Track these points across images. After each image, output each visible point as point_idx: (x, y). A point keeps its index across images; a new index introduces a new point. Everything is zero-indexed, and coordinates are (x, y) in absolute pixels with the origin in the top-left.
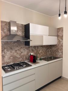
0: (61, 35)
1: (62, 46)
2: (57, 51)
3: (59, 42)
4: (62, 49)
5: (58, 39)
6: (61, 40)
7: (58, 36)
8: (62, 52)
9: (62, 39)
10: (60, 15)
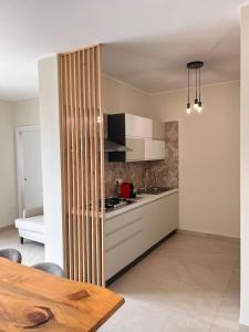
0: (174, 138)
1: (177, 162)
2: (165, 173)
3: (170, 152)
4: (177, 168)
5: (167, 147)
6: (173, 149)
7: (166, 140)
8: (177, 176)
9: (177, 147)
10: (188, 106)
